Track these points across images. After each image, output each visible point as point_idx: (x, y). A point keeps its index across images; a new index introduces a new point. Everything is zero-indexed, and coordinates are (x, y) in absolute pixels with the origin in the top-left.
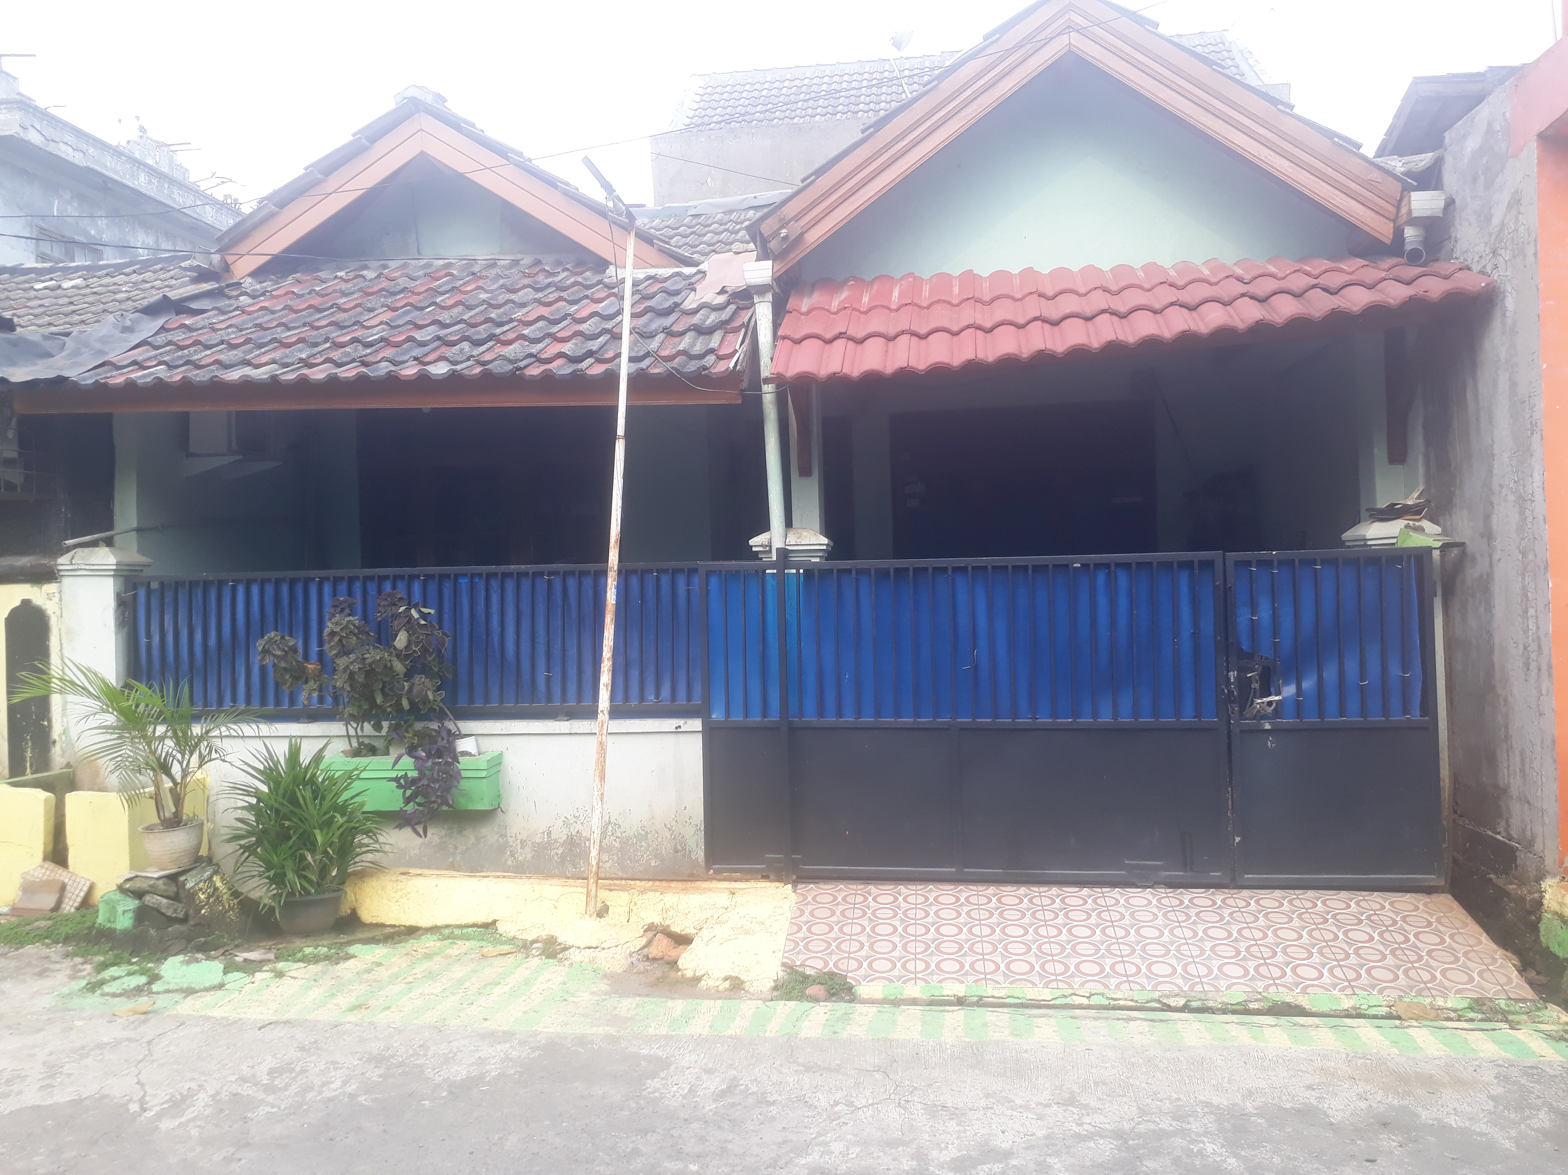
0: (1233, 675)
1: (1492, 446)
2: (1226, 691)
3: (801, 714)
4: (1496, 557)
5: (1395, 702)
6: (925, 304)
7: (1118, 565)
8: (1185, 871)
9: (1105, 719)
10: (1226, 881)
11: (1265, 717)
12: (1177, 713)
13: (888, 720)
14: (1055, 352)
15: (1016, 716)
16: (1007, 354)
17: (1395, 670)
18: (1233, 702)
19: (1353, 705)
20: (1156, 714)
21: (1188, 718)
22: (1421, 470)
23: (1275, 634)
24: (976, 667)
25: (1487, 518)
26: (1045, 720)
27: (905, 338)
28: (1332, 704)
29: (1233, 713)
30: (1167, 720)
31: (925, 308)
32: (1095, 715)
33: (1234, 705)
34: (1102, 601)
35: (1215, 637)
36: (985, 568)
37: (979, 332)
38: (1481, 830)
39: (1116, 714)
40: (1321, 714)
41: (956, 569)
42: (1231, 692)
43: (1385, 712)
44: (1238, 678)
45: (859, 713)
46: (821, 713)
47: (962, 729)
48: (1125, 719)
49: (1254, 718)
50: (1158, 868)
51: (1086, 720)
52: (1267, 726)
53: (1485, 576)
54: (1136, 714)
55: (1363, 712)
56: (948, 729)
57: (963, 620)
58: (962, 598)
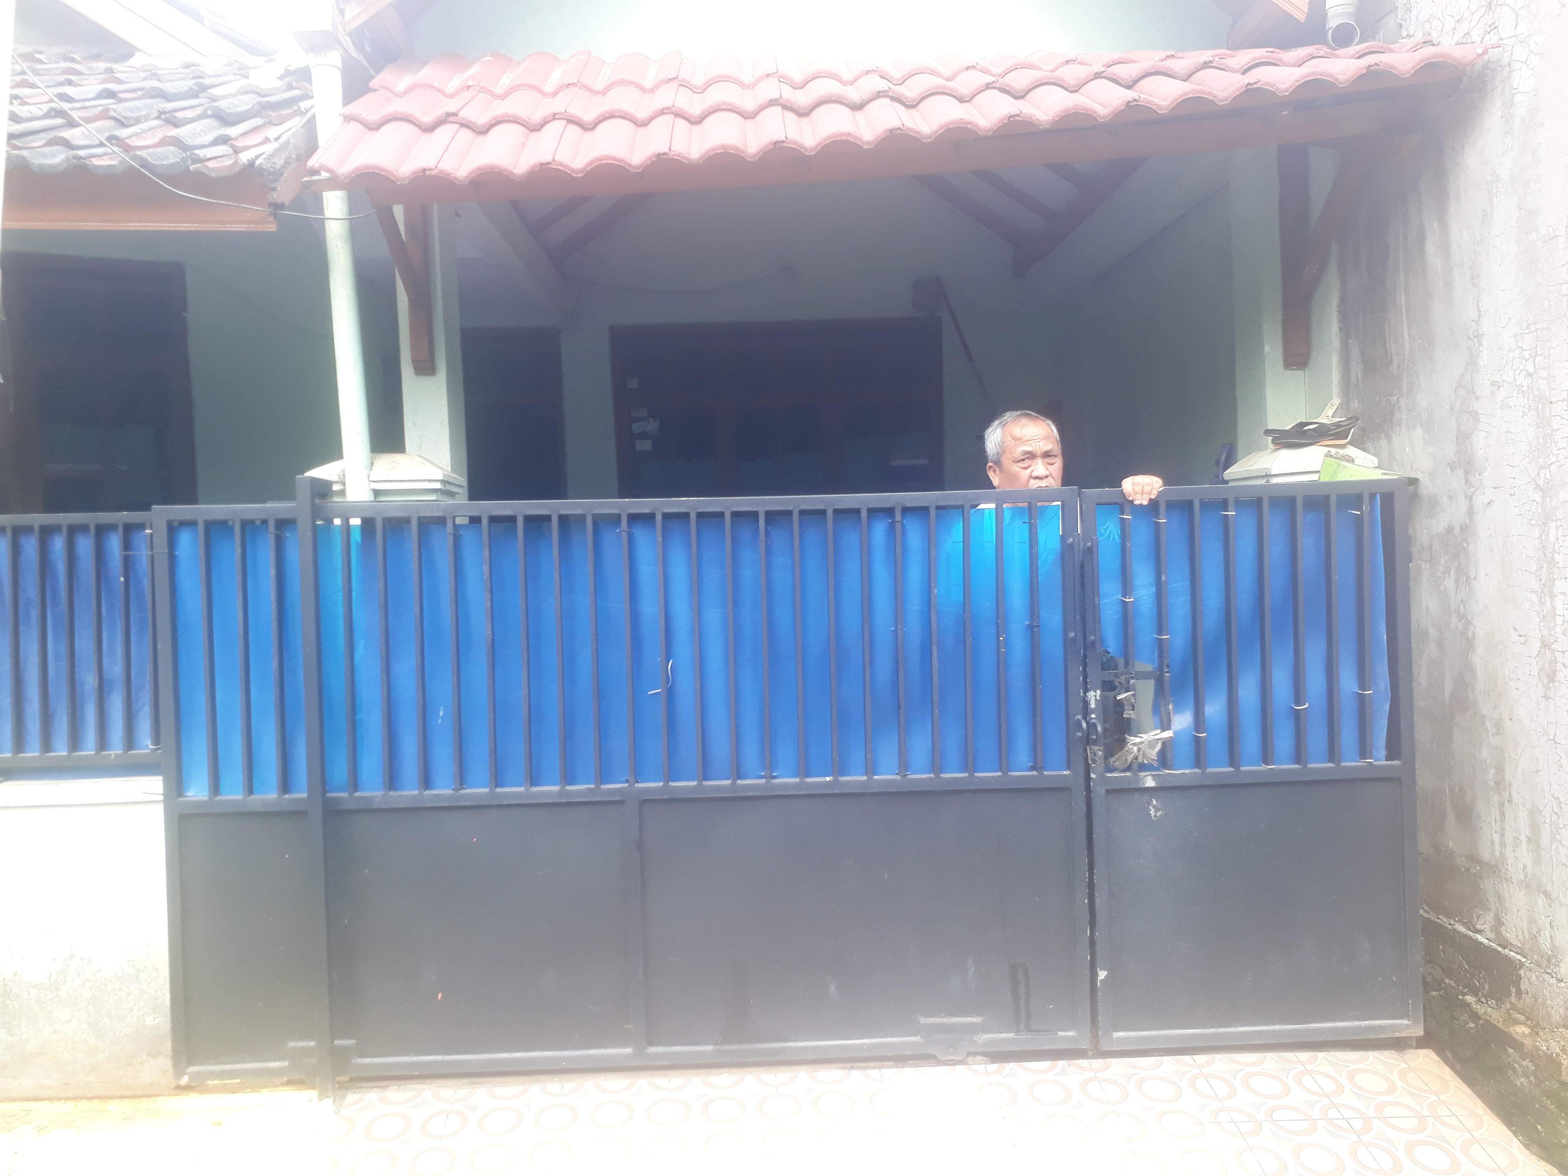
0: (1094, 697)
1: (1477, 322)
2: (1084, 725)
3: (354, 784)
4: (1480, 500)
5: (1348, 737)
6: (599, 87)
7: (906, 510)
8: (1018, 1031)
9: (887, 776)
10: (1085, 1045)
11: (1143, 767)
12: (1003, 761)
13: (514, 790)
14: (801, 145)
15: (739, 774)
16: (723, 146)
17: (1348, 683)
18: (1095, 742)
19: (1283, 742)
20: (968, 763)
21: (1021, 773)
22: (1335, 375)
23: (1161, 627)
24: (670, 693)
25: (1463, 438)
26: (787, 780)
27: (557, 126)
28: (1250, 742)
29: (1094, 761)
30: (988, 775)
31: (599, 93)
32: (870, 768)
33: (1095, 748)
34: (881, 572)
35: (1065, 633)
36: (686, 516)
37: (681, 122)
38: (1444, 920)
39: (904, 765)
40: (1233, 760)
41: (634, 518)
42: (1092, 727)
43: (1332, 754)
44: (1103, 701)
45: (461, 780)
46: (392, 781)
47: (645, 801)
48: (920, 776)
49: (1129, 768)
50: (972, 1029)
51: (855, 778)
52: (1150, 783)
53: (1457, 531)
54: (936, 765)
55: (1299, 756)
56: (622, 802)
57: (650, 607)
58: (648, 569)
